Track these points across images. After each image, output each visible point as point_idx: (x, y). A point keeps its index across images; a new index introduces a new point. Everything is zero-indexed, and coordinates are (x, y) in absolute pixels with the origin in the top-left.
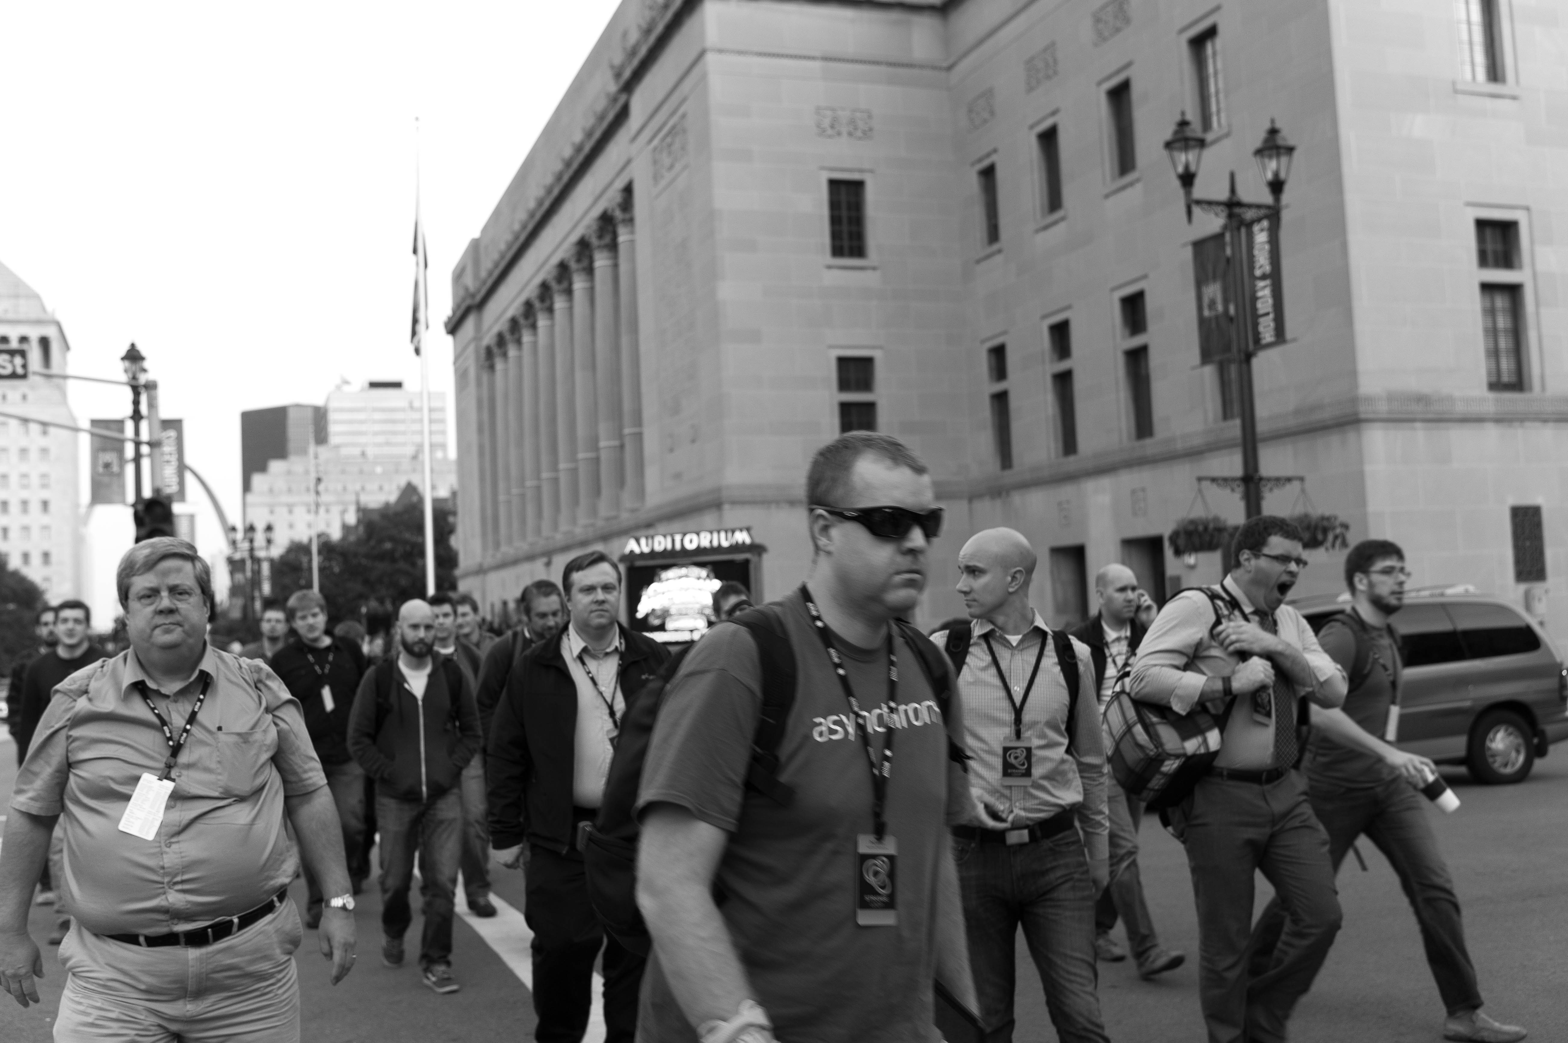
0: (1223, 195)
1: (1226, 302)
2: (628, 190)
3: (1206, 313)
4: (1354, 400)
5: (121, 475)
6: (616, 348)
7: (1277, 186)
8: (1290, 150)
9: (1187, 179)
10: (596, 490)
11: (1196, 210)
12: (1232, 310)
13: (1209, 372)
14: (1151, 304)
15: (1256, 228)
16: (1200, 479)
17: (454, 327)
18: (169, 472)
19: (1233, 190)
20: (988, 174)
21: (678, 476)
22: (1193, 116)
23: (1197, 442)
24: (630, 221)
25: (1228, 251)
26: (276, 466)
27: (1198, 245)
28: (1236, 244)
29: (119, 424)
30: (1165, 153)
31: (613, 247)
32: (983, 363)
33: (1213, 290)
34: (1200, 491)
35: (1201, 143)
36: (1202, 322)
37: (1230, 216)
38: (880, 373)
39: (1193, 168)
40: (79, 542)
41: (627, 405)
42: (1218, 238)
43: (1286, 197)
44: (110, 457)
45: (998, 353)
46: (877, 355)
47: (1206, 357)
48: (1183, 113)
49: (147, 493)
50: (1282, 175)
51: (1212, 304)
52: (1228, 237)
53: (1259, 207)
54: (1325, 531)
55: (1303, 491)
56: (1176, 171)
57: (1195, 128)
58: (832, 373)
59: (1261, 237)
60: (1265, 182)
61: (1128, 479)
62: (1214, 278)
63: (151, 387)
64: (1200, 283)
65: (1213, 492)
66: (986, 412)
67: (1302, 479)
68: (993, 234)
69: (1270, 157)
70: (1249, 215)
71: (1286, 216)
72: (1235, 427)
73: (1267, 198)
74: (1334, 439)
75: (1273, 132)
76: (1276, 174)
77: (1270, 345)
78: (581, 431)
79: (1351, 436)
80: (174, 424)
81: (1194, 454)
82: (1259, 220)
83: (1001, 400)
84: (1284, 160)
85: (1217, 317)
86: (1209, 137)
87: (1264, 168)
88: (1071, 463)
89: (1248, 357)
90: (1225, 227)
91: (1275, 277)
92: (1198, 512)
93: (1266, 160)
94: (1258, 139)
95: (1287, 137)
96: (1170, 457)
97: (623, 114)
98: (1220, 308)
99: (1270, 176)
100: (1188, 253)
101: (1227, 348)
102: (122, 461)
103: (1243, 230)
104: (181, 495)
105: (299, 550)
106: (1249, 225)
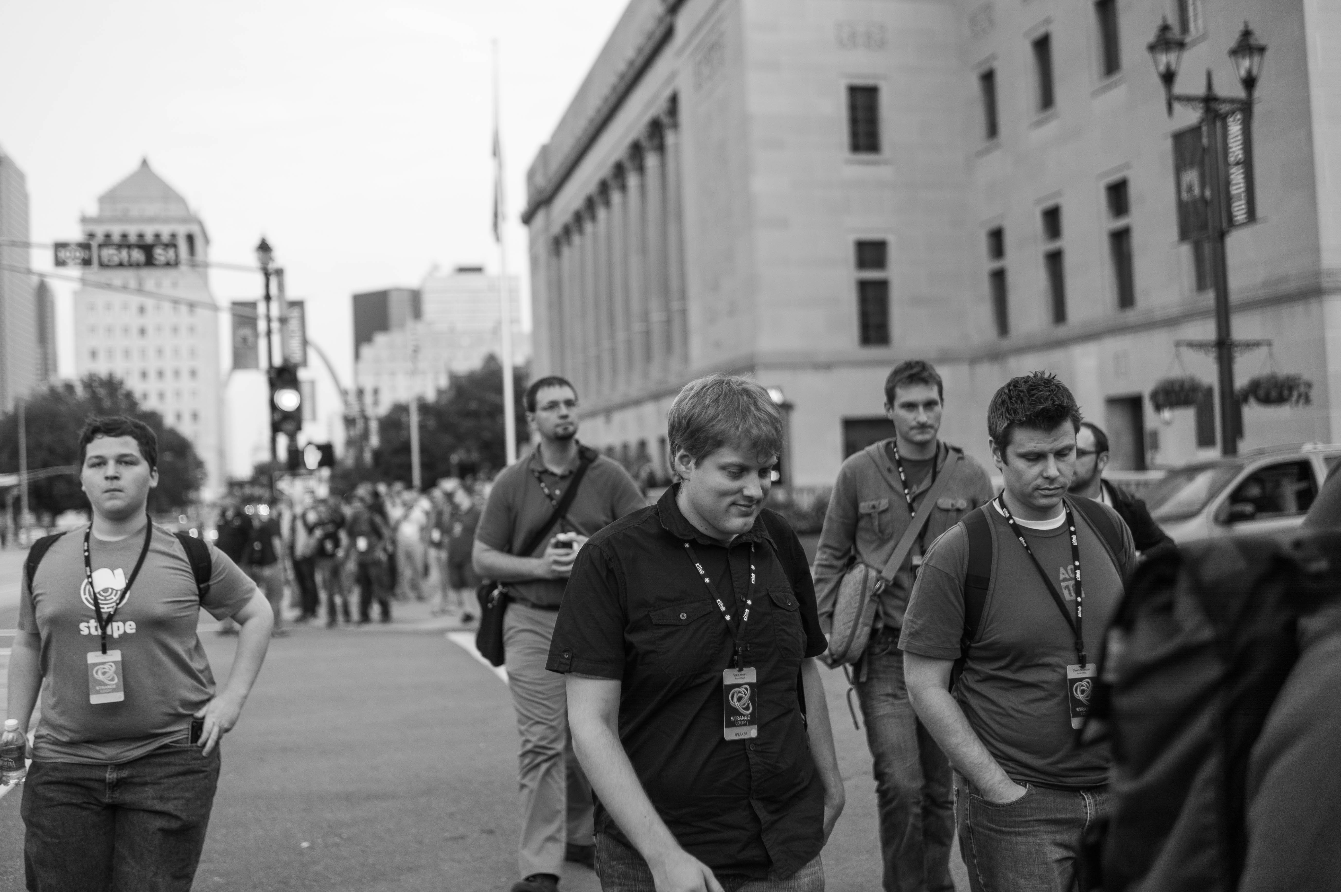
0: (1200, 90)
1: (1203, 186)
2: (674, 100)
3: (1185, 196)
4: (1317, 273)
5: (255, 347)
6: (664, 235)
7: (1249, 82)
8: (1262, 50)
9: (1168, 77)
10: (648, 357)
11: (1177, 106)
12: (1208, 193)
13: (1186, 251)
14: (1134, 191)
15: (1230, 120)
16: (1178, 344)
17: (527, 218)
18: (295, 344)
19: (1210, 86)
20: (988, 78)
21: (718, 345)
22: (1173, 20)
23: (1174, 311)
24: (675, 126)
25: (1205, 141)
26: (381, 339)
27: (1179, 138)
28: (1212, 135)
29: (253, 305)
30: (1147, 56)
31: (661, 148)
32: (983, 244)
33: (1191, 177)
34: (1178, 356)
35: (1181, 45)
36: (1181, 205)
37: (1208, 110)
38: (894, 254)
39: (1173, 67)
40: (221, 403)
41: (674, 284)
42: (1195, 130)
43: (1258, 93)
44: (246, 331)
45: (997, 237)
46: (891, 239)
47: (1184, 235)
48: (1164, 19)
49: (278, 361)
50: (1255, 72)
51: (1190, 189)
52: (1205, 129)
53: (1232, 101)
54: (1291, 389)
55: (1271, 355)
56: (1157, 71)
57: (1176, 33)
58: (850, 254)
59: (1235, 128)
60: (1238, 78)
61: (1112, 345)
62: (1192, 165)
63: (279, 273)
64: (1179, 169)
65: (1189, 355)
66: (985, 287)
67: (1269, 344)
68: (992, 130)
69: (1244, 57)
70: (1224, 108)
71: (1258, 109)
72: (1209, 298)
73: (1240, 92)
74: (1298, 309)
75: (1247, 34)
76: (1249, 72)
77: (1242, 225)
78: (636, 306)
79: (1314, 306)
80: (298, 304)
81: (1171, 322)
82: (1233, 113)
83: (999, 277)
84: (1256, 59)
85: (1194, 202)
86: (1188, 39)
87: (1238, 66)
88: (1062, 331)
89: (1222, 236)
90: (1202, 121)
91: (1248, 164)
92: (1176, 373)
93: (1240, 60)
94: (1232, 40)
95: (1260, 38)
96: (1149, 325)
97: (668, 34)
98: (1197, 191)
99: (1243, 73)
100: (1168, 144)
101: (1204, 227)
102: (256, 335)
103: (1219, 124)
104: (304, 363)
105: (400, 409)
106: (1224, 118)
